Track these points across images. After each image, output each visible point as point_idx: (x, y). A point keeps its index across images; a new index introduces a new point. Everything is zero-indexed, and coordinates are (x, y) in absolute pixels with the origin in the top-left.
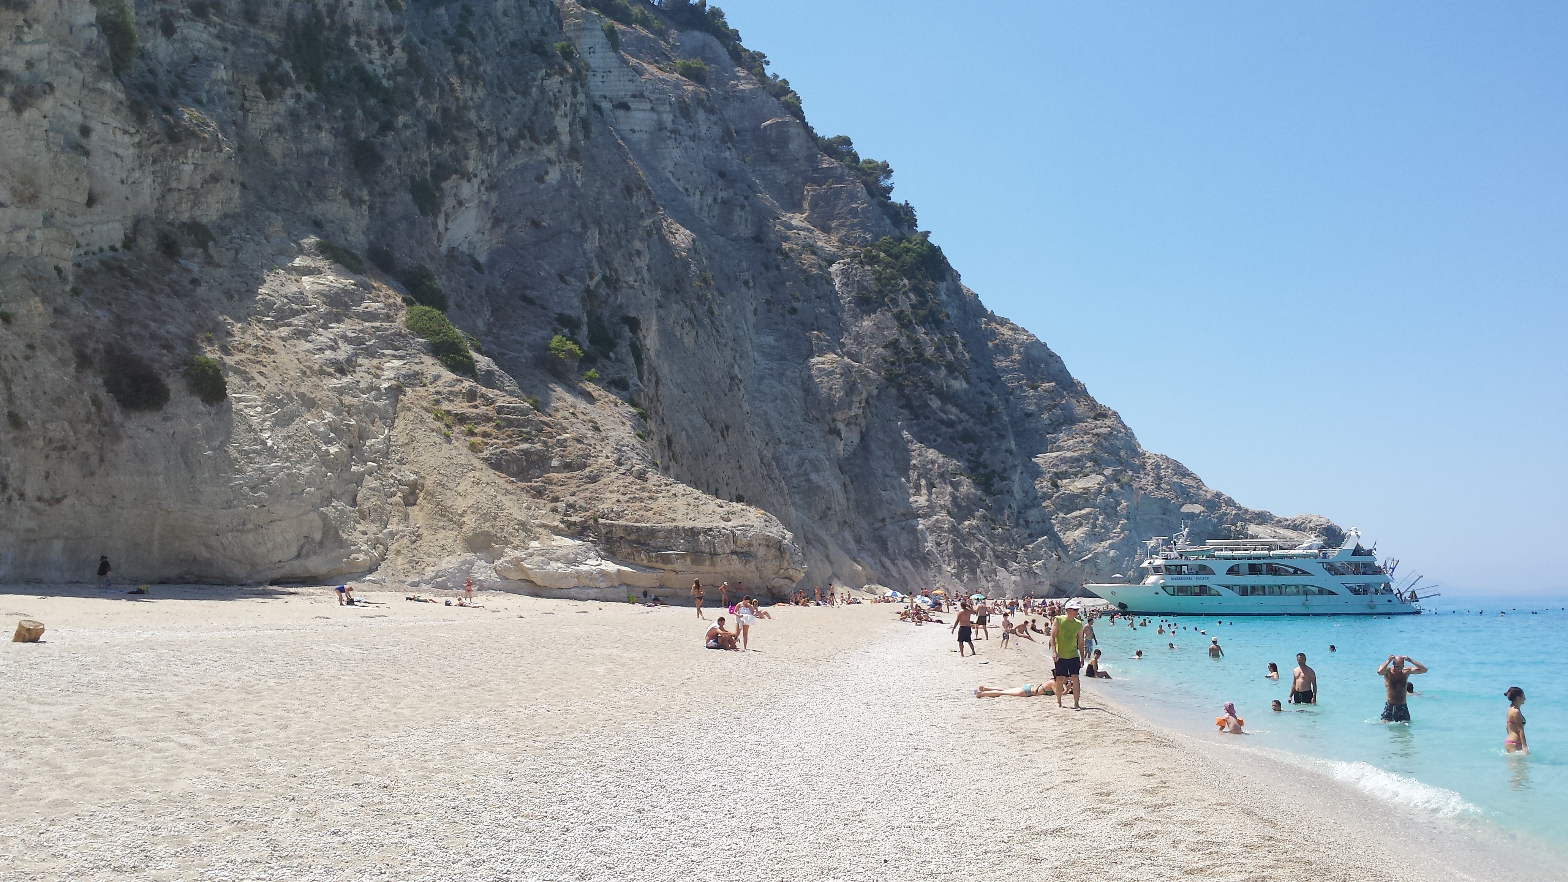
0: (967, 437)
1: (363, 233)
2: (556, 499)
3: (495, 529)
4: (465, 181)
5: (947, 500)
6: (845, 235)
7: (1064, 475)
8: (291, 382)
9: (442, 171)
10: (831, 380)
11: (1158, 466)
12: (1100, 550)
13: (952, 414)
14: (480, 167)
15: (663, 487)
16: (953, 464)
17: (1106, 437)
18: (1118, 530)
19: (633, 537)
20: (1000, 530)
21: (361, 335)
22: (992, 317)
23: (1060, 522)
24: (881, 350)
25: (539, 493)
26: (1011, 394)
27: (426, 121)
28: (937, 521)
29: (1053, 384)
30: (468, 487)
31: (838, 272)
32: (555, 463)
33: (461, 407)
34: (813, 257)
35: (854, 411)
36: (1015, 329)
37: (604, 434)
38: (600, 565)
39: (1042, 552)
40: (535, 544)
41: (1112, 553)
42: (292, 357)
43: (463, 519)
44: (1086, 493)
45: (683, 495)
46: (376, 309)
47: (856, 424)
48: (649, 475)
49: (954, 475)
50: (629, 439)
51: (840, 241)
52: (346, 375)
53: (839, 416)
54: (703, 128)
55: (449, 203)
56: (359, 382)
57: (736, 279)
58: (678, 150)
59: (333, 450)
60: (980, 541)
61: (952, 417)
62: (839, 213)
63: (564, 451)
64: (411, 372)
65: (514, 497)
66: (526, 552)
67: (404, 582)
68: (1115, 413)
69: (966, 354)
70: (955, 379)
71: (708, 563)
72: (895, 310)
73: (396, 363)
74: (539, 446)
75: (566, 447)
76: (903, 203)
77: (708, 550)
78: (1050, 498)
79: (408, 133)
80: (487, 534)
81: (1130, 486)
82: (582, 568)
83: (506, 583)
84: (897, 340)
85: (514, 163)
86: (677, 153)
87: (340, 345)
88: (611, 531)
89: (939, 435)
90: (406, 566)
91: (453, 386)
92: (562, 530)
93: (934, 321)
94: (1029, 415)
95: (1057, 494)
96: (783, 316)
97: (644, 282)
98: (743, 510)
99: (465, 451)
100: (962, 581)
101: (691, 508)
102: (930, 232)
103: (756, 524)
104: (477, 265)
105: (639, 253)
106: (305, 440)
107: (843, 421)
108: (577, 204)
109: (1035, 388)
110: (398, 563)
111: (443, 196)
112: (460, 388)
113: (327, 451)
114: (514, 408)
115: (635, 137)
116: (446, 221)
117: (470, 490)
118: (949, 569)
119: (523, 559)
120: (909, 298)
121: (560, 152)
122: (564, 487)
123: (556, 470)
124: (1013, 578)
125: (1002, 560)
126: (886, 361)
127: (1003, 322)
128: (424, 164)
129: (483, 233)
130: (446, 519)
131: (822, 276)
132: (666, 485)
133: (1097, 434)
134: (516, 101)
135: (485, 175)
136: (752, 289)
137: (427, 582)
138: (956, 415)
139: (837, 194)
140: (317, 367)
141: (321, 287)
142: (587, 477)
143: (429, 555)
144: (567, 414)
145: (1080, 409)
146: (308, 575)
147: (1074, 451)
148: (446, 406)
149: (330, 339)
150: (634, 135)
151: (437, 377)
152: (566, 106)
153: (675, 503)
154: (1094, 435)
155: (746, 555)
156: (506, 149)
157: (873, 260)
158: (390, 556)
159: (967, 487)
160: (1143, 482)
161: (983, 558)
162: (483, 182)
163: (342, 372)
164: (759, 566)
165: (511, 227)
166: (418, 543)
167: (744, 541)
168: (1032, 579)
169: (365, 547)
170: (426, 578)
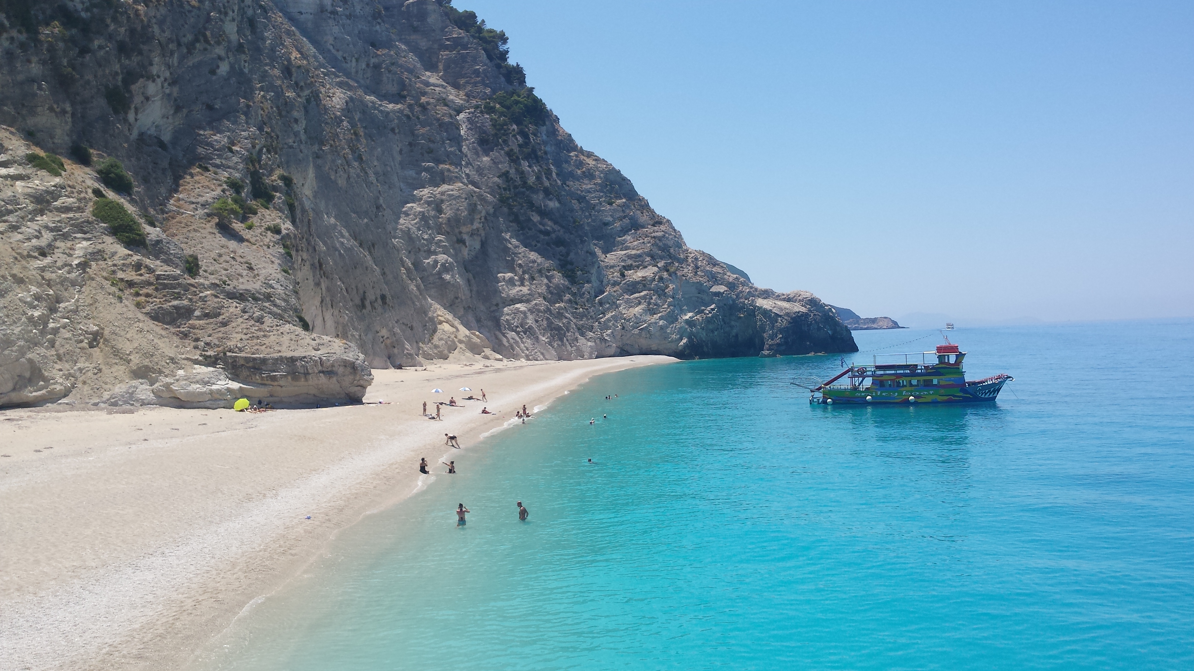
0: (560, 242)
1: (68, 135)
2: (197, 340)
3: (153, 363)
4: (150, 81)
5: (543, 289)
6: (470, 91)
7: (629, 267)
8: (6, 266)
9: (130, 77)
10: (458, 203)
11: (696, 259)
12: (653, 320)
13: (548, 226)
14: (163, 69)
15: (275, 328)
16: (547, 264)
17: (660, 239)
18: (666, 306)
19: (251, 364)
20: (581, 309)
21: (59, 224)
22: (581, 151)
23: (625, 302)
24: (496, 179)
25: (185, 335)
26: (593, 208)
27: (117, 41)
28: (536, 304)
29: (624, 200)
30: (134, 334)
31: (465, 119)
32: (197, 313)
33: (131, 275)
34: (446, 108)
35: (476, 225)
36: (597, 159)
37: (256, 272)
38: (227, 384)
39: (611, 324)
40: (181, 372)
41: (661, 323)
42: (7, 246)
43: (130, 357)
44: (645, 281)
45: (288, 333)
46: (70, 204)
47: (478, 235)
48: (265, 319)
49: (549, 270)
50: (276, 275)
51: (467, 95)
52: (46, 257)
53: (464, 229)
54: (358, 8)
55: (138, 100)
56: (56, 261)
57: (385, 127)
58: (337, 27)
59: (37, 314)
60: (566, 318)
61: (549, 228)
62: (466, 74)
63: (204, 304)
64: (95, 250)
65: (167, 340)
66: (174, 378)
67: (88, 403)
68: (668, 221)
69: (559, 182)
70: (550, 200)
71: (303, 380)
72: (506, 149)
73: (85, 244)
74: (186, 302)
75: (206, 301)
76: (515, 65)
77: (302, 371)
78: (619, 284)
79: (102, 53)
80: (147, 367)
81: (676, 274)
82: (214, 387)
83: (160, 400)
84: (508, 172)
85: (191, 61)
86: (336, 30)
87: (43, 234)
88: (235, 361)
89: (538, 242)
90: (90, 392)
91: (126, 260)
92: (201, 361)
93: (533, 156)
94: (606, 224)
95: (624, 282)
96: (422, 154)
97: (302, 143)
98: (330, 341)
99: (133, 307)
100: (553, 347)
101: (293, 342)
102: (534, 88)
103: (338, 352)
104: (162, 145)
105: (296, 121)
106: (16, 309)
107: (468, 233)
108: (243, 89)
109: (611, 204)
110: (85, 390)
111: (132, 97)
112: (131, 261)
113: (32, 315)
114: (168, 275)
115: (302, 18)
116: (136, 114)
117: (136, 337)
118: (544, 339)
119: (172, 384)
120: (517, 139)
121: (228, 49)
122: (204, 331)
123: (199, 318)
124: (589, 344)
125: (582, 332)
126: (499, 188)
127: (590, 155)
128: (117, 73)
129: (168, 118)
130: (118, 358)
131: (451, 123)
132: (277, 326)
133: (654, 237)
134: (193, 14)
135: (167, 74)
136: (398, 135)
137: (105, 402)
138: (551, 227)
139: (464, 58)
140: (25, 253)
141: (29, 190)
142: (221, 323)
143: (106, 383)
144: (228, 258)
145: (644, 218)
146: (21, 401)
147: (637, 250)
148: (120, 275)
149: (36, 230)
150: (302, 16)
151: (114, 254)
152: (233, 12)
153: (282, 339)
154: (652, 237)
155: (329, 373)
156: (185, 51)
157: (490, 110)
158: (80, 385)
159: (558, 279)
160: (686, 270)
161: (568, 330)
162: (166, 80)
163: (44, 254)
164: (339, 379)
165: (190, 111)
166: (99, 375)
167: (329, 364)
168: (603, 343)
169: (61, 380)
170: (104, 399)
